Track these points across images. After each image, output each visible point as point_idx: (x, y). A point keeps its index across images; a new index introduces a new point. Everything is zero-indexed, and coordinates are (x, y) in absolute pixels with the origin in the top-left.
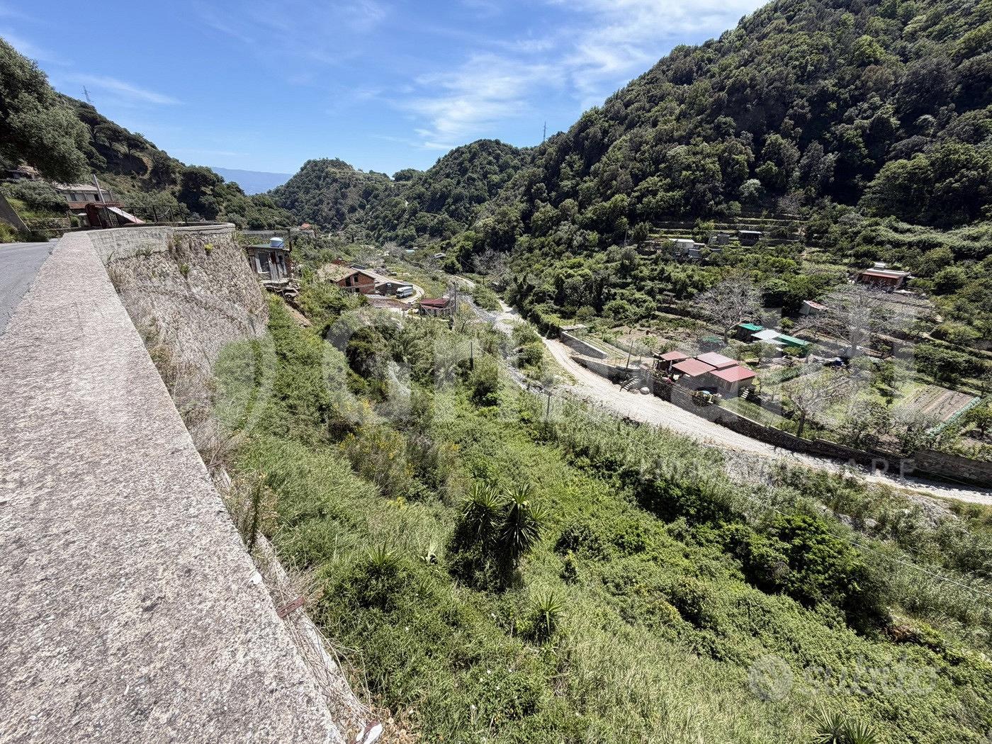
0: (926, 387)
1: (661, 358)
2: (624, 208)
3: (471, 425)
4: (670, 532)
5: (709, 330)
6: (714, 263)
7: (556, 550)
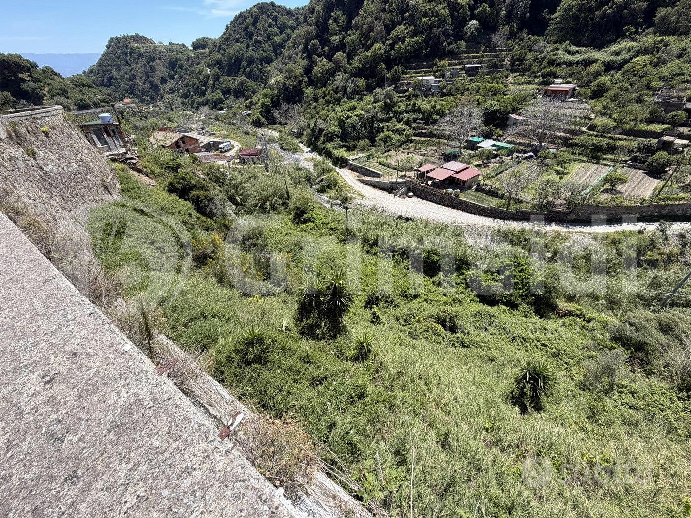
0: (582, 164)
1: (419, 171)
2: (382, 55)
3: (296, 239)
4: (434, 283)
5: (449, 146)
6: (450, 94)
7: (366, 307)
